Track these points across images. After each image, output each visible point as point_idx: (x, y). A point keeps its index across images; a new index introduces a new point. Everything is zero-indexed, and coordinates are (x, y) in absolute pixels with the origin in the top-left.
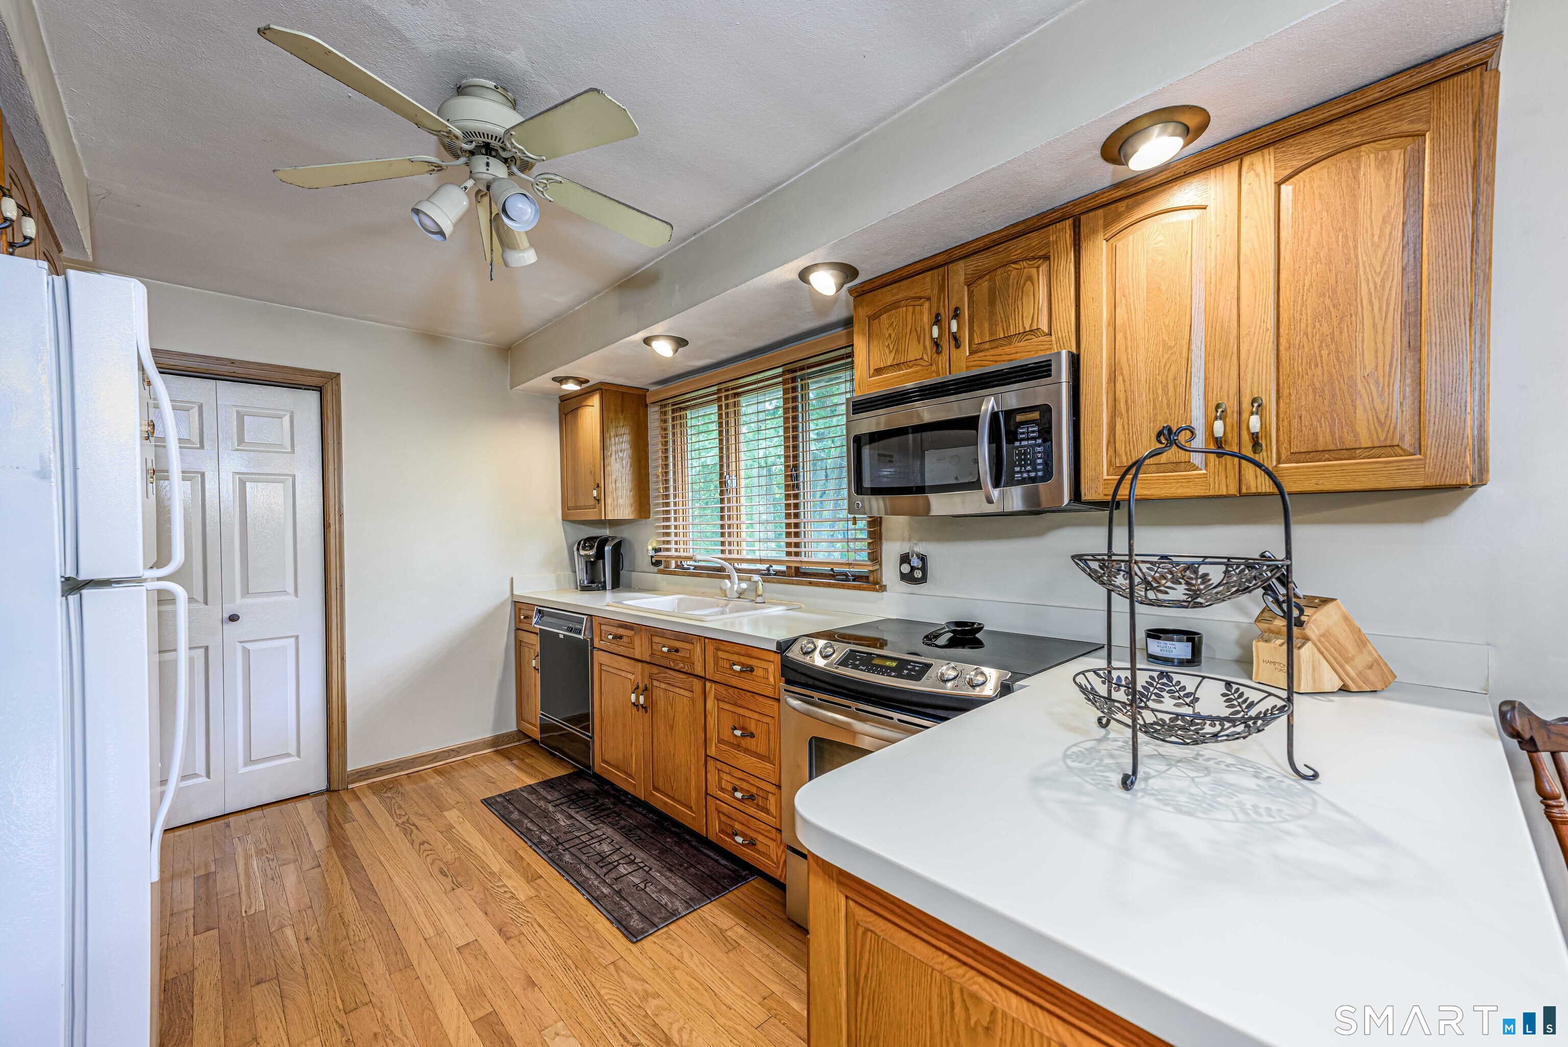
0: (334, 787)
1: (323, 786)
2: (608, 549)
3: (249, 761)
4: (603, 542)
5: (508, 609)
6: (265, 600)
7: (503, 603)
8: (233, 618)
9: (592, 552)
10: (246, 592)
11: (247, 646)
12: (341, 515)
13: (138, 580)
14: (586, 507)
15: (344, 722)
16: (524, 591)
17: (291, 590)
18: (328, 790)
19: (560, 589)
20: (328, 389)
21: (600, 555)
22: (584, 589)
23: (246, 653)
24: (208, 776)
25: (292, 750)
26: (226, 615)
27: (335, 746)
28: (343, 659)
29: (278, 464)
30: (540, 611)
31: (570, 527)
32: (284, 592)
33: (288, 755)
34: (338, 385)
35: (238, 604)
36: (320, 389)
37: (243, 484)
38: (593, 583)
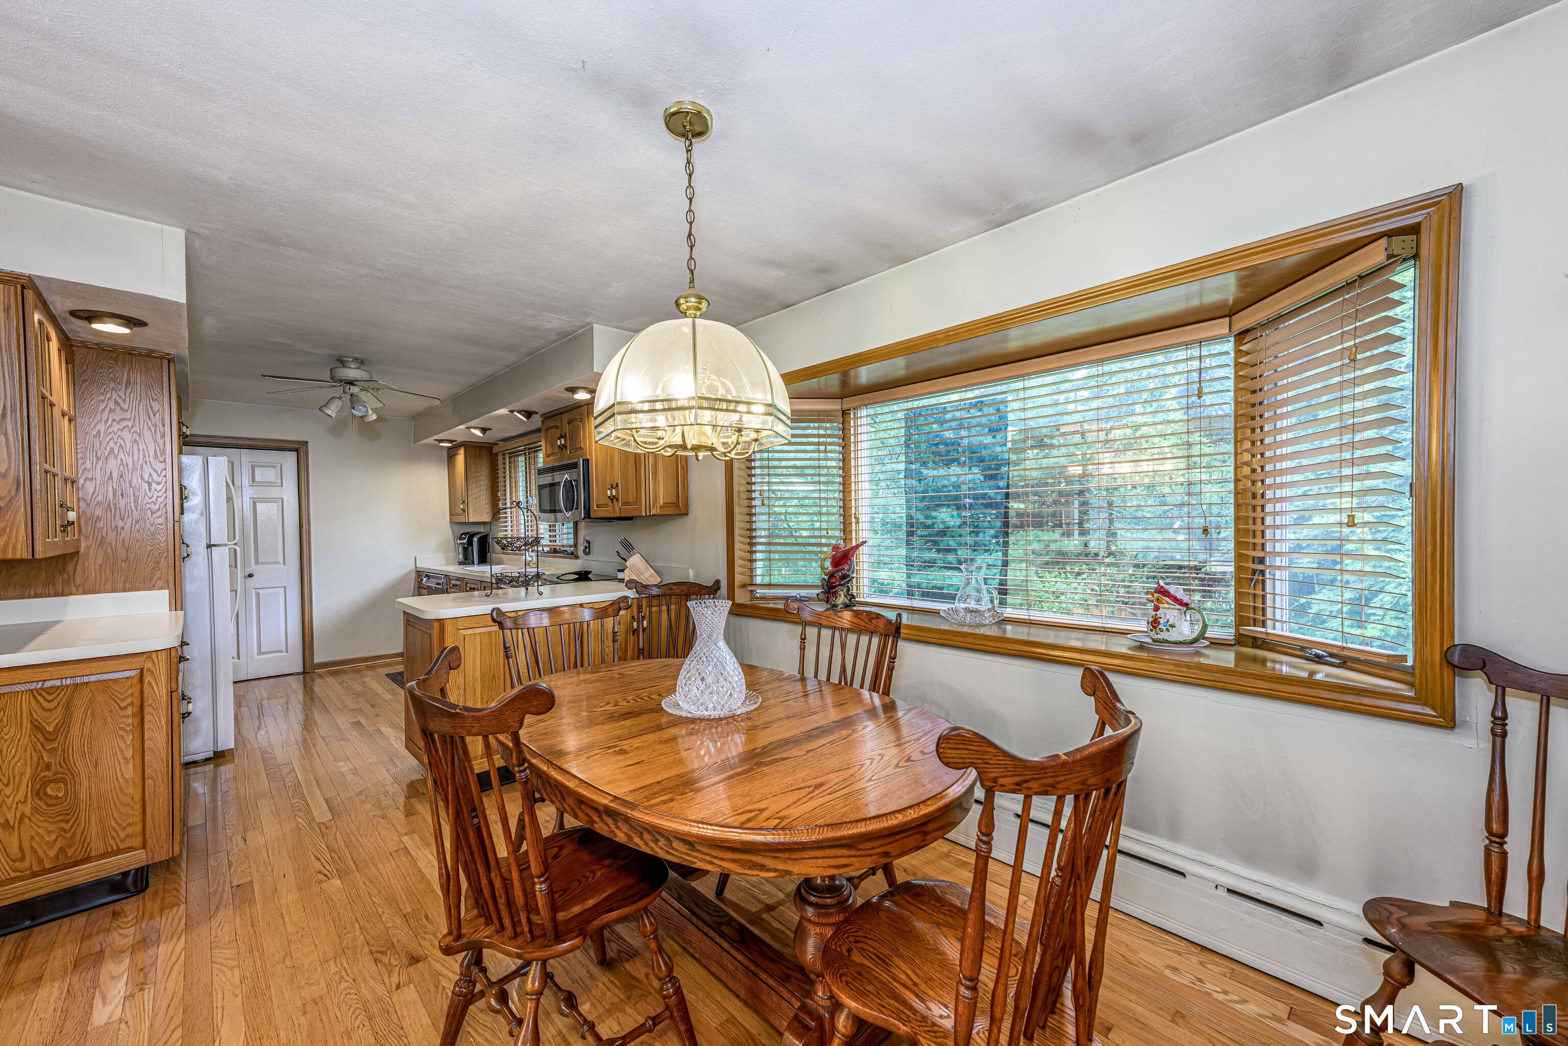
0: (307, 670)
1: (302, 671)
2: (475, 539)
3: (260, 652)
4: (472, 536)
5: (414, 575)
6: (268, 566)
7: (409, 573)
8: (251, 576)
9: (465, 541)
10: (257, 562)
11: (258, 591)
12: (309, 520)
13: (226, 545)
14: (458, 515)
15: (312, 635)
16: (423, 564)
17: (281, 561)
18: (304, 672)
19: (448, 564)
20: (302, 450)
21: (470, 543)
22: (460, 563)
23: (258, 595)
24: (239, 658)
25: (283, 648)
26: (247, 574)
27: (307, 648)
28: (311, 600)
29: (274, 492)
30: (427, 576)
31: (456, 527)
32: (278, 563)
33: (281, 651)
34: (307, 448)
35: (252, 568)
36: (297, 450)
37: (255, 504)
38: (467, 560)
